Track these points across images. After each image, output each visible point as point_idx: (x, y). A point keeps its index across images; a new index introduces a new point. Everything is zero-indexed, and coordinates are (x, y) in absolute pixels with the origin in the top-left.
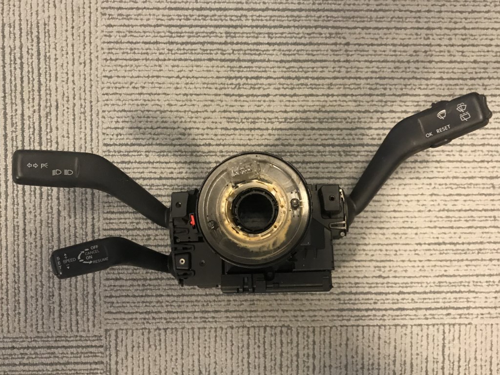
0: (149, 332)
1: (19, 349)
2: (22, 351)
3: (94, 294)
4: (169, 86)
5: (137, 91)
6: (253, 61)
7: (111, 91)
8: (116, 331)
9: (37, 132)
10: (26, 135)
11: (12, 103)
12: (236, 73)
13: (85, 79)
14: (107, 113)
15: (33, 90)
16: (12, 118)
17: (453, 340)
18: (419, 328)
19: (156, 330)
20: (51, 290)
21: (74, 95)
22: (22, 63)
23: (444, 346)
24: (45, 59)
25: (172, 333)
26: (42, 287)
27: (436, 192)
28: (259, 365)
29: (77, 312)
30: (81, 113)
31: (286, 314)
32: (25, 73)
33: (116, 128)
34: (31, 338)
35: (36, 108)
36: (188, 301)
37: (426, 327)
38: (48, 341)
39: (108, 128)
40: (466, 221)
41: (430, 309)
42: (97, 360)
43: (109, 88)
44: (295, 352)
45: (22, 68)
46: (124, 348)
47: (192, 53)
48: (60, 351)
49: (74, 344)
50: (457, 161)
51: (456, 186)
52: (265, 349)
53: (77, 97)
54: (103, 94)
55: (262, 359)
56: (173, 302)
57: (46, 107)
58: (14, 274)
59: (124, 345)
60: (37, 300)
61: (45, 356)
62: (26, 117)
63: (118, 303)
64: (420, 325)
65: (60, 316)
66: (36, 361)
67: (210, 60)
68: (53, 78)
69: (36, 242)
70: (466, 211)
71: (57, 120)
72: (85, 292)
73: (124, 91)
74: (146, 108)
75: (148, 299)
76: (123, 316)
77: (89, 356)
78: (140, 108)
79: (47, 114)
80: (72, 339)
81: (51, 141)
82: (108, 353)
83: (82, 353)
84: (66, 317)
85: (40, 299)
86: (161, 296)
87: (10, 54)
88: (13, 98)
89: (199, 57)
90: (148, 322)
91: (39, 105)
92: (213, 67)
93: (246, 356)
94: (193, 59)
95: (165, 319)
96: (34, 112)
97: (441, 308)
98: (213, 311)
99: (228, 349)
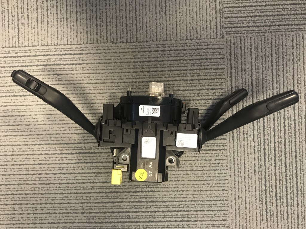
0: (197, 37)
1: (276, 25)
2: (274, 24)
3: (231, 60)
4: (188, 186)
5: (207, 182)
6: (139, 202)
7: (223, 182)
8: (217, 37)
9: (267, 156)
10: (273, 155)
11: (282, 173)
12: (148, 195)
13: (238, 189)
14: (225, 169)
15: (269, 181)
16: (282, 164)
17: (13, 37)
18: (34, 44)
19: (193, 39)
20: (257, 62)
21: (245, 179)
22: (276, 196)
23: (18, 33)
24: (262, 199)
25: (183, 37)
26: (262, 63)
27: (27, 127)
28: (130, 19)
29: (241, 48)
30: (240, 168)
31: (114, 51)
32: (274, 191)
33: (220, 160)
34: (268, 32)
35: (267, 171)
36: (174, 57)
37: (30, 45)
38: (258, 30)
39: (224, 160)
40: (8, 110)
41: (28, 56)
42: (228, 20)
43: (224, 184)
44: (108, 28)
45: (276, 194)
46: (212, 27)
47: (175, 205)
48: (250, 25)
49: (242, 29)
50: (15, 145)
51: (15, 130)
52: (126, 29)
53: (243, 177)
54: (227, 180)
55: (128, 23)
56: (183, 56)
57: (261, 171)
58: (279, 70)
59: (212, 29)
60: (265, 55)
61: (260, 21)
62: (273, 165)
63: (216, 55)
64: (33, 46)
65: (251, 46)
66: (265, 18)
67: (164, 202)
68: (257, 188)
69: (266, 90)
70: (9, 116)
71: (255, 164)
72: (236, 61)
73: (215, 182)
74: (201, 172)
75: (198, 57)
76: (213, 47)
77: (233, 21)
78: (205, 172)
79: (261, 167)
80: (243, 32)
81: (258, 151)
82: (222, 24)
83: (237, 24)
84: (247, 45)
85: (263, 56)
86: (190, 60)
87: (283, 202)
88: (281, 176)
89: (171, 203)
90: (198, 43)
91: (265, 172)
92: (162, 198)
93: (138, 24)
94: (174, 202)
95: (187, 46)
96: (268, 168)
97: (21, 57)
98: (159, 51)
99: (149, 28)
